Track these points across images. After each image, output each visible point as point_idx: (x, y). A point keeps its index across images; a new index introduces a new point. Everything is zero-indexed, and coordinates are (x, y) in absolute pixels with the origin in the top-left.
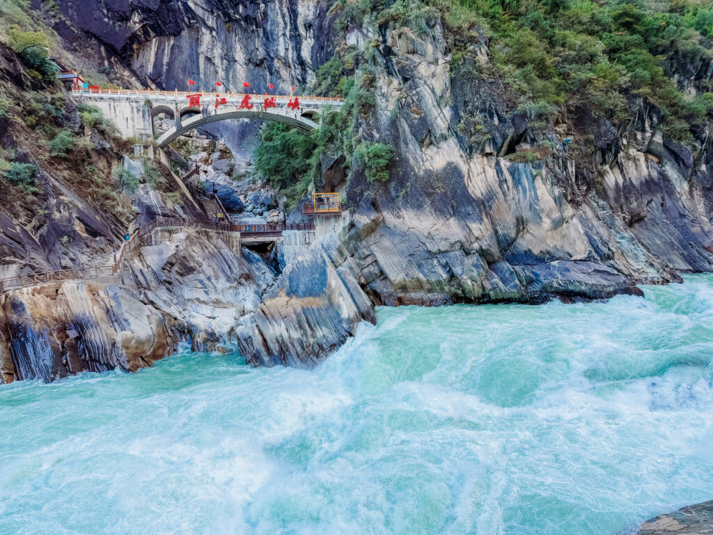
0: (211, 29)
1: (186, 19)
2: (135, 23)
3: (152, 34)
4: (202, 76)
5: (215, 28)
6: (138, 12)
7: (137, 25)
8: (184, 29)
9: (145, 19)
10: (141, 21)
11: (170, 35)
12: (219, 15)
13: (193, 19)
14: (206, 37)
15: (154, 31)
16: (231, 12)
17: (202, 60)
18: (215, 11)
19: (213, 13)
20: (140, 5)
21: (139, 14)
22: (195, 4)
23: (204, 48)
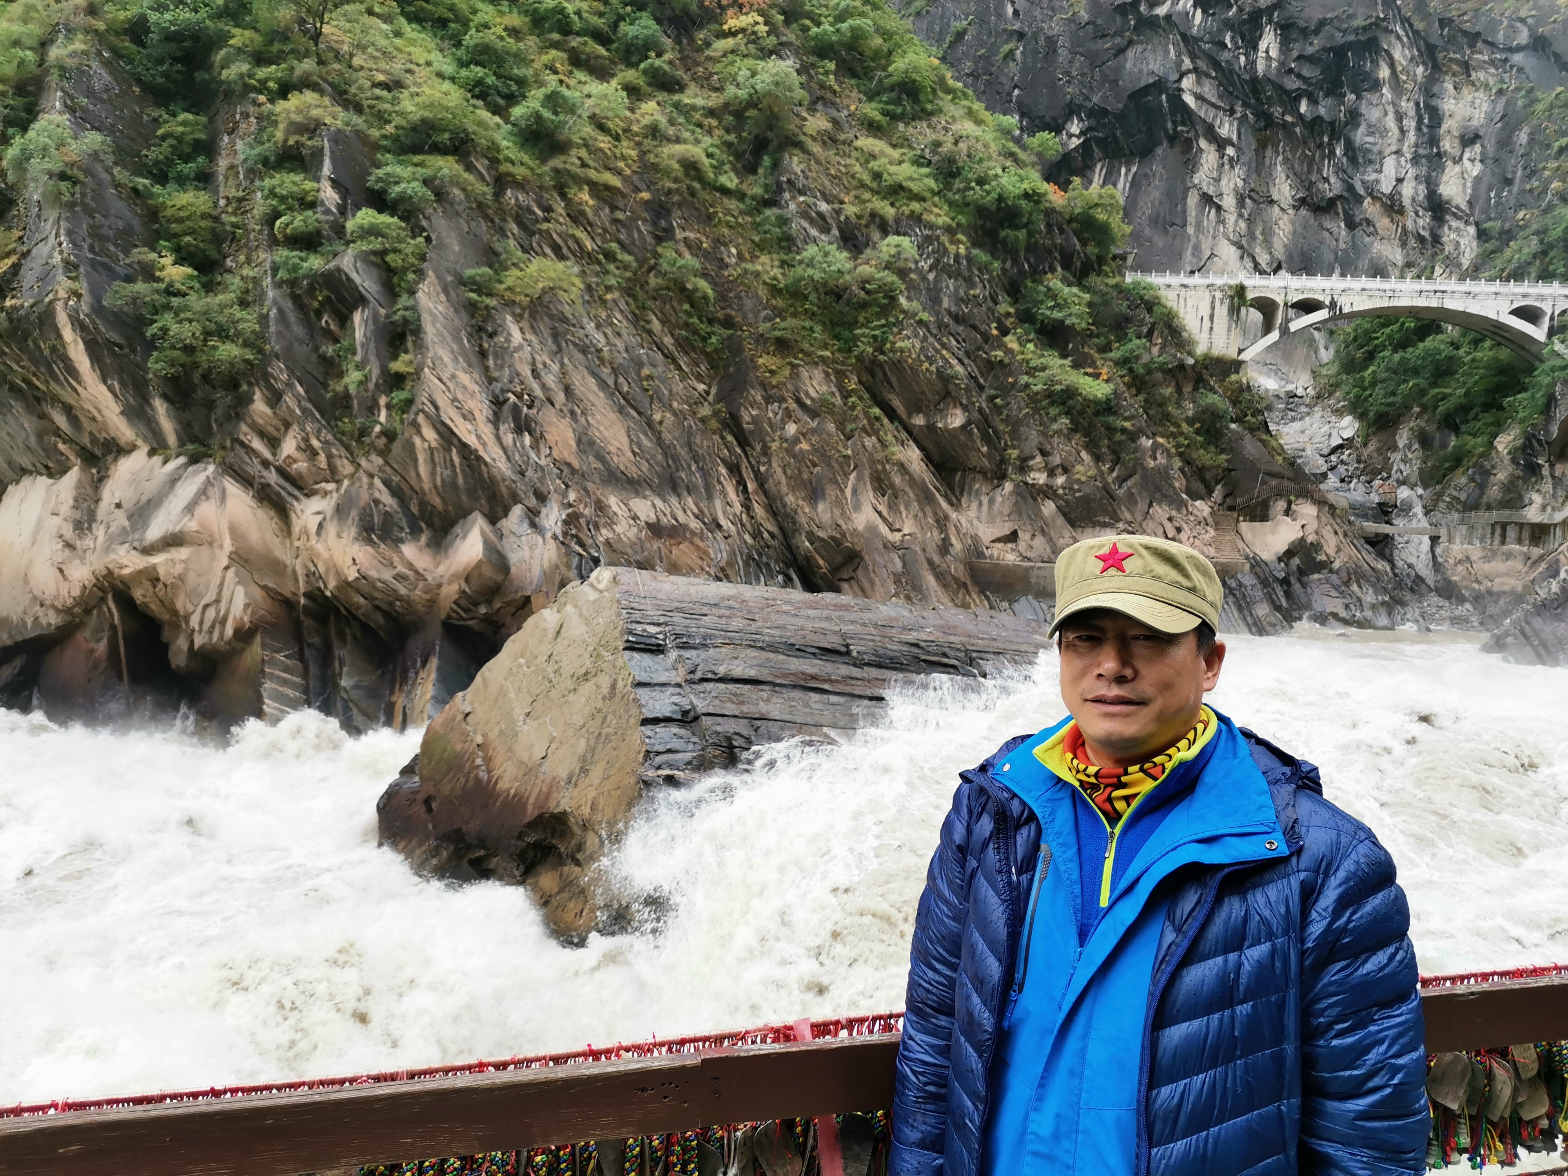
0: (1221, 144)
1: (1170, 125)
2: (1070, 136)
3: (1097, 152)
4: (1190, 230)
5: (1235, 138)
6: (1079, 117)
7: (1074, 139)
8: (1161, 144)
9: (1089, 129)
10: (1083, 133)
11: (1132, 154)
12: (1245, 116)
13: (1184, 125)
14: (1209, 157)
15: (1104, 149)
16: (1277, 111)
17: (1193, 200)
18: (1238, 109)
19: (1232, 112)
20: (1087, 104)
21: (1081, 120)
22: (1199, 97)
23: (1203, 177)
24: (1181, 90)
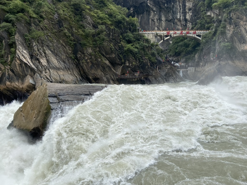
0: (154, 11)
1: (146, 9)
2: (131, 10)
3: (136, 13)
4: (150, 25)
5: (156, 11)
6: (132, 7)
7: (132, 11)
8: (145, 12)
9: (134, 9)
10: (133, 10)
11: (141, 13)
12: (157, 7)
13: (148, 8)
14: (152, 14)
15: (137, 13)
16: (162, 6)
17: (150, 20)
19: (155, 6)
20: (133, 5)
21: (133, 8)
22: (150, 4)
23: (151, 17)
24: (148, 3)
